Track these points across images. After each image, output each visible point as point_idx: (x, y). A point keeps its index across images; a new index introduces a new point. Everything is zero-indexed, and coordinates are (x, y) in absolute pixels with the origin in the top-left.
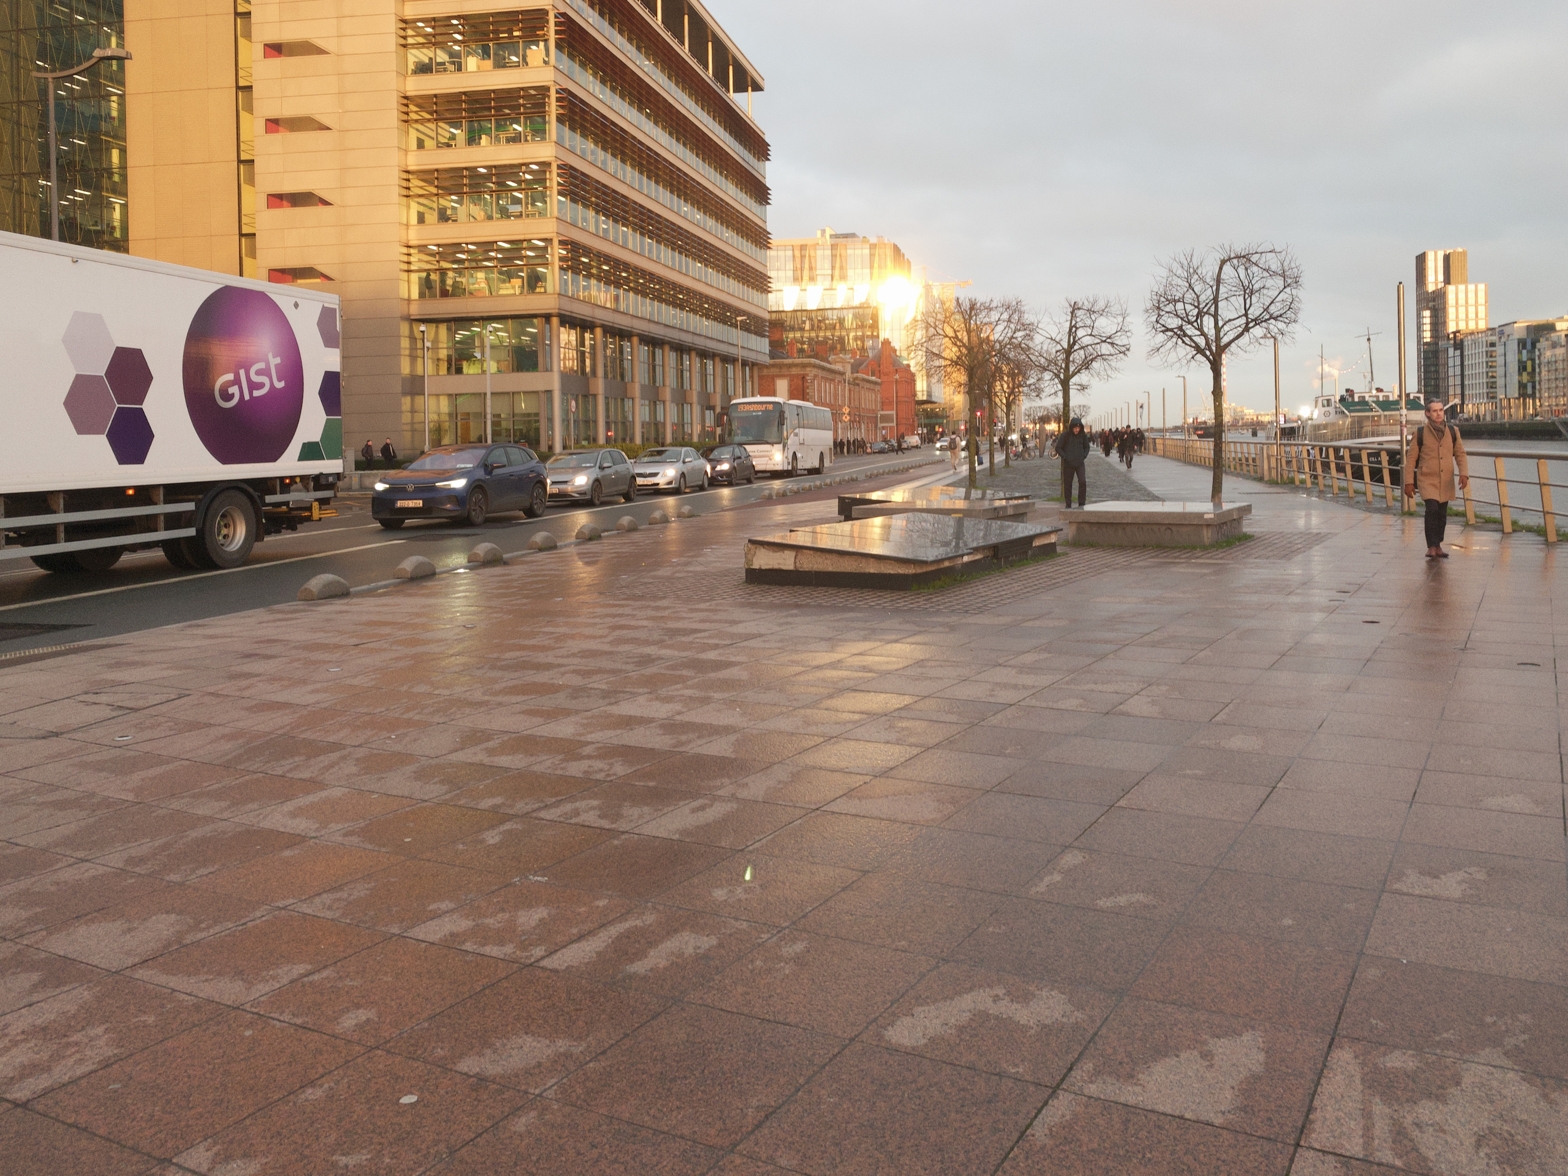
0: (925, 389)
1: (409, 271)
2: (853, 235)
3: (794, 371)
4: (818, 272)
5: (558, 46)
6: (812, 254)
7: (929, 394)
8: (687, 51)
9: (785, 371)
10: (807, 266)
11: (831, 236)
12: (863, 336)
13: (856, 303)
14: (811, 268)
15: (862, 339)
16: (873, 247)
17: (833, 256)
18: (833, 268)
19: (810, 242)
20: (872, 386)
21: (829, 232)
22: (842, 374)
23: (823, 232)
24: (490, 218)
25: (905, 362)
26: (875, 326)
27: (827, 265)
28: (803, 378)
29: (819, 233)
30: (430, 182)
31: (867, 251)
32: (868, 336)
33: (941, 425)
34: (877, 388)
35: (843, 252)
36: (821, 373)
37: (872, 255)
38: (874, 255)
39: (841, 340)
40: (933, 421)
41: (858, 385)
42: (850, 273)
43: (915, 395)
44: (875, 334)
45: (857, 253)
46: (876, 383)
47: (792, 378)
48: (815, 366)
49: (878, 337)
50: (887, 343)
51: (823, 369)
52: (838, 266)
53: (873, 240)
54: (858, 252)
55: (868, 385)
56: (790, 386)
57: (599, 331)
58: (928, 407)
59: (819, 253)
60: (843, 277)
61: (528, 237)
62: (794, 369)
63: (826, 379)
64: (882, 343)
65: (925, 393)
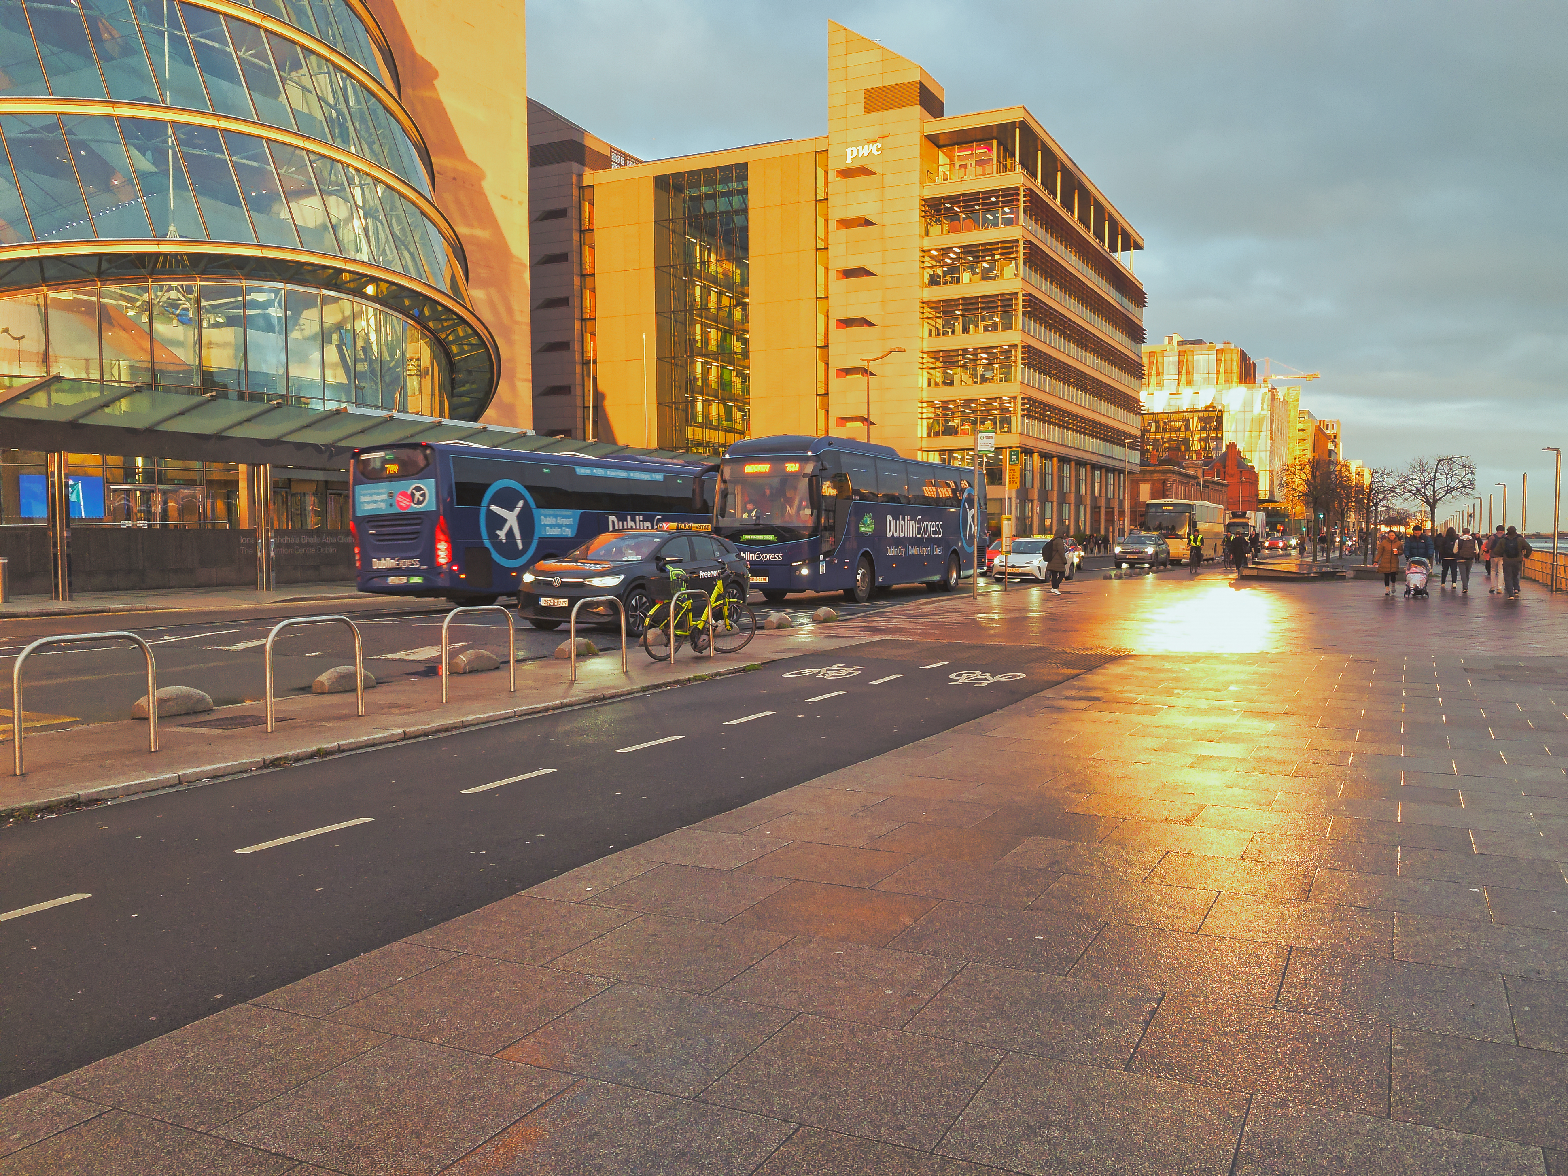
0: (1268, 489)
1: (922, 418)
2: (1199, 342)
3: (1156, 477)
4: (1165, 377)
5: (1024, 263)
6: (1160, 360)
7: (1272, 493)
8: (1091, 234)
9: (1148, 477)
10: (1154, 372)
11: (1179, 343)
12: (1207, 437)
13: (1201, 406)
14: (1158, 374)
15: (1206, 440)
16: (1219, 352)
17: (1181, 362)
18: (1180, 373)
19: (1156, 348)
20: (1220, 488)
21: (1176, 338)
22: (1196, 478)
23: (1171, 339)
24: (976, 383)
25: (1249, 464)
26: (1219, 428)
27: (1174, 370)
28: (1164, 482)
29: (1166, 339)
30: (937, 359)
31: (1214, 357)
32: (1212, 438)
33: (1282, 523)
34: (1224, 489)
35: (1190, 358)
36: (1178, 478)
37: (1218, 361)
38: (1221, 360)
39: (1186, 441)
40: (1274, 519)
41: (1208, 487)
42: (1196, 377)
43: (1258, 495)
44: (1219, 435)
45: (1204, 359)
46: (1223, 485)
47: (1153, 483)
48: (1174, 472)
49: (1222, 438)
50: (1232, 446)
51: (1180, 474)
52: (1184, 371)
53: (1220, 346)
54: (1205, 357)
55: (1216, 487)
56: (1152, 489)
57: (1036, 456)
58: (1271, 505)
59: (1167, 359)
60: (1189, 382)
61: (1000, 395)
62: (1155, 475)
63: (1182, 483)
64: (1228, 446)
65: (1268, 492)
